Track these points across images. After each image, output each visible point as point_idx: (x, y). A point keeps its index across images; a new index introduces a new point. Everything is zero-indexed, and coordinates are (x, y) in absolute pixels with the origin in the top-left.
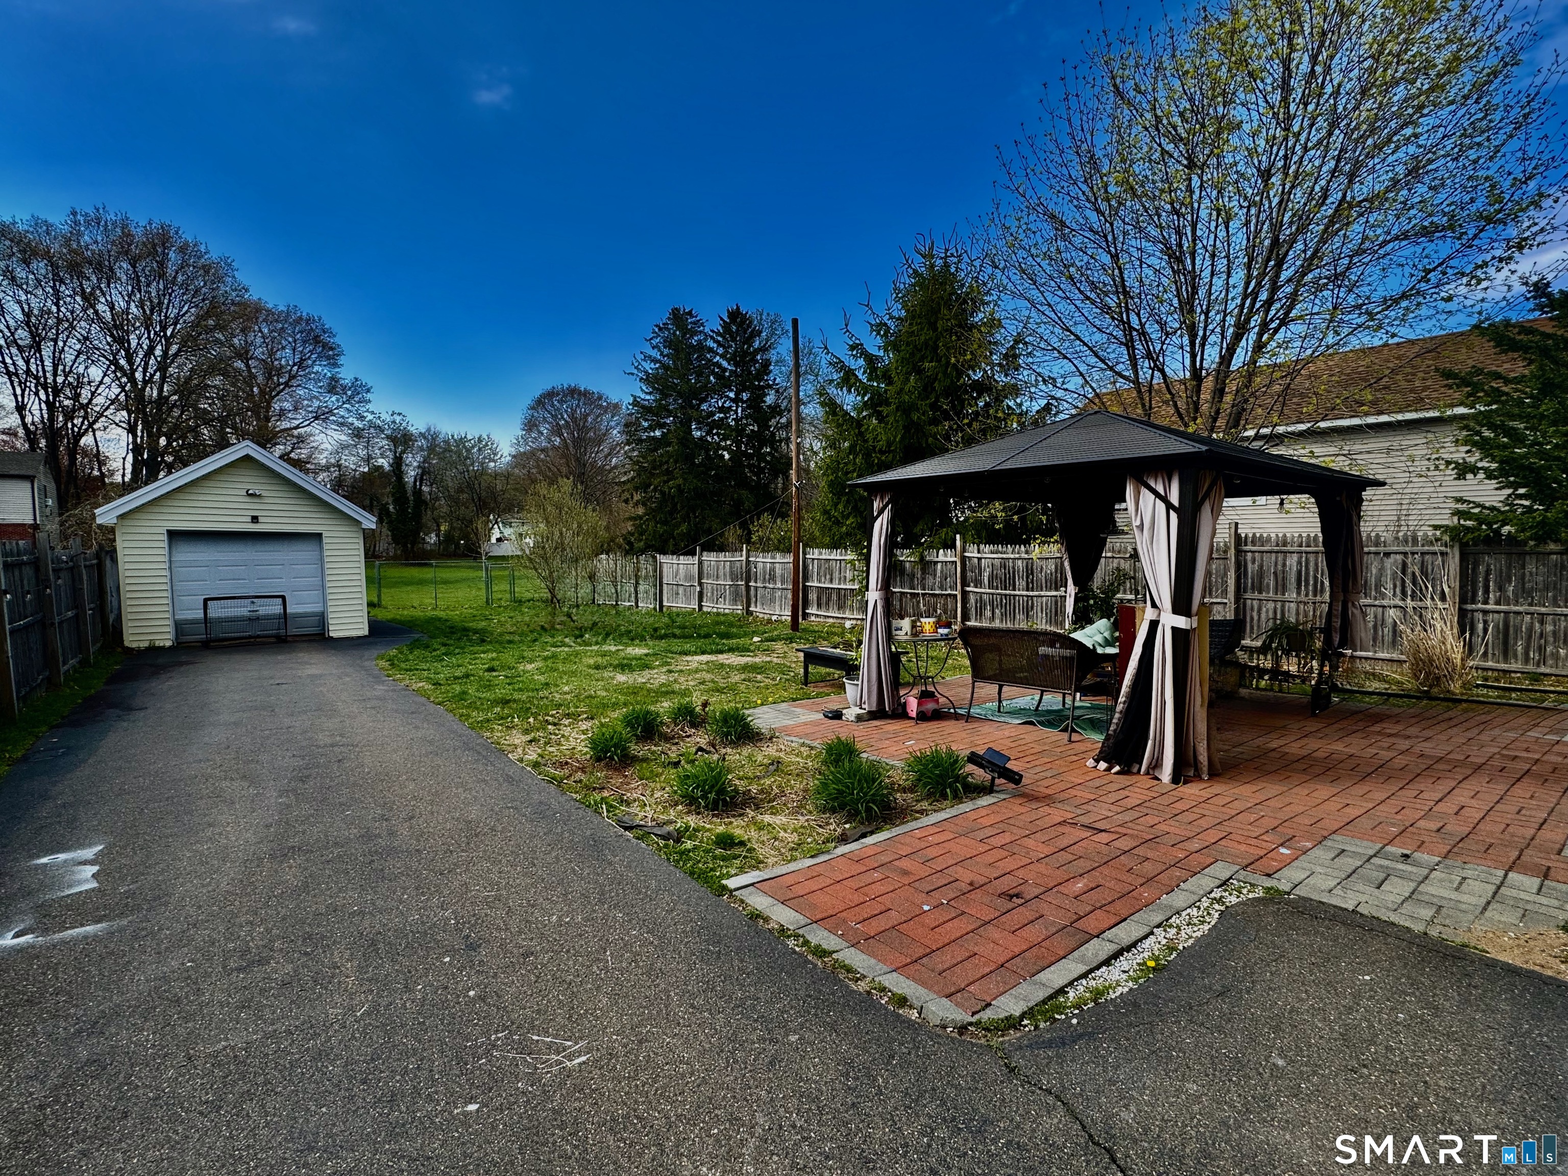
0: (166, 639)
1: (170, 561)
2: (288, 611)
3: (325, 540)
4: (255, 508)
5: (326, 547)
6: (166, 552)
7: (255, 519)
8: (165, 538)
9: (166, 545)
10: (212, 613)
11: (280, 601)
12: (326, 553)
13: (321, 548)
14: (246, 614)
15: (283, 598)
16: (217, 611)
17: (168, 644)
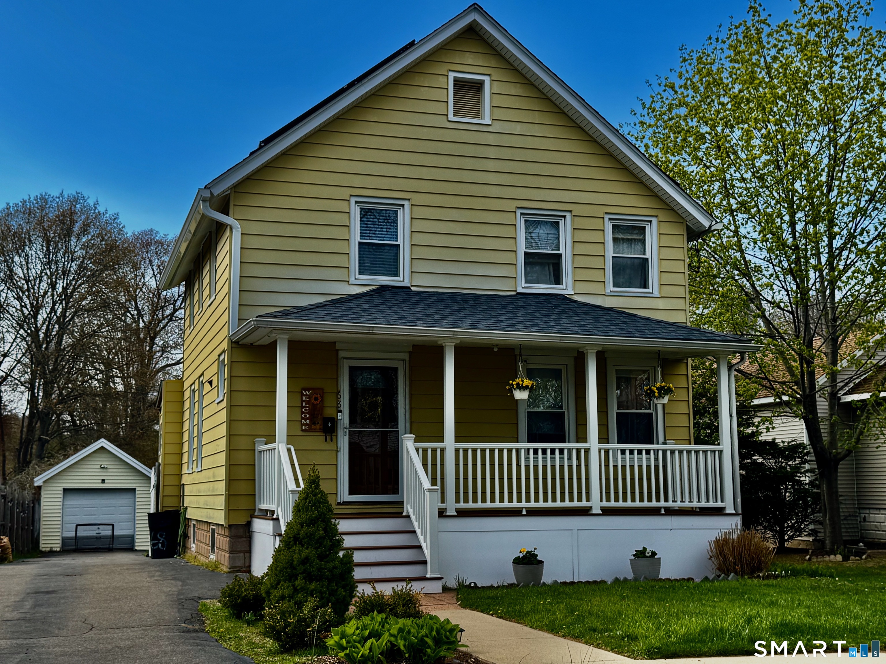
0: (57, 547)
1: (63, 505)
2: (115, 534)
3: (137, 492)
4: (103, 475)
5: (137, 496)
6: (61, 500)
7: (103, 481)
8: (62, 492)
9: (61, 496)
10: (79, 534)
11: (111, 526)
12: (137, 500)
13: (135, 497)
14: (95, 534)
15: (113, 525)
16: (83, 532)
17: (58, 549)
